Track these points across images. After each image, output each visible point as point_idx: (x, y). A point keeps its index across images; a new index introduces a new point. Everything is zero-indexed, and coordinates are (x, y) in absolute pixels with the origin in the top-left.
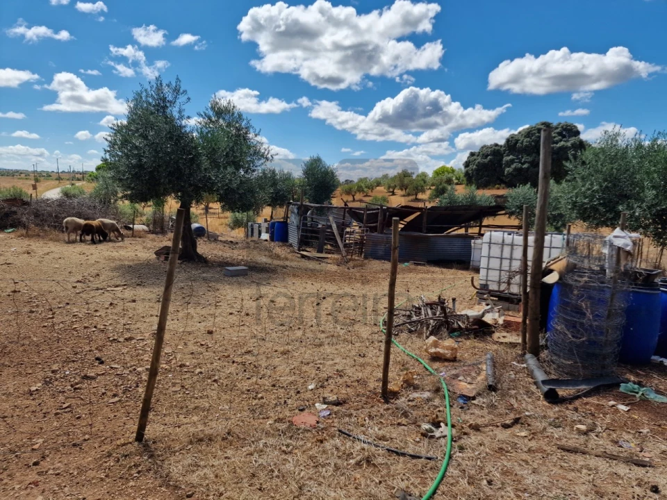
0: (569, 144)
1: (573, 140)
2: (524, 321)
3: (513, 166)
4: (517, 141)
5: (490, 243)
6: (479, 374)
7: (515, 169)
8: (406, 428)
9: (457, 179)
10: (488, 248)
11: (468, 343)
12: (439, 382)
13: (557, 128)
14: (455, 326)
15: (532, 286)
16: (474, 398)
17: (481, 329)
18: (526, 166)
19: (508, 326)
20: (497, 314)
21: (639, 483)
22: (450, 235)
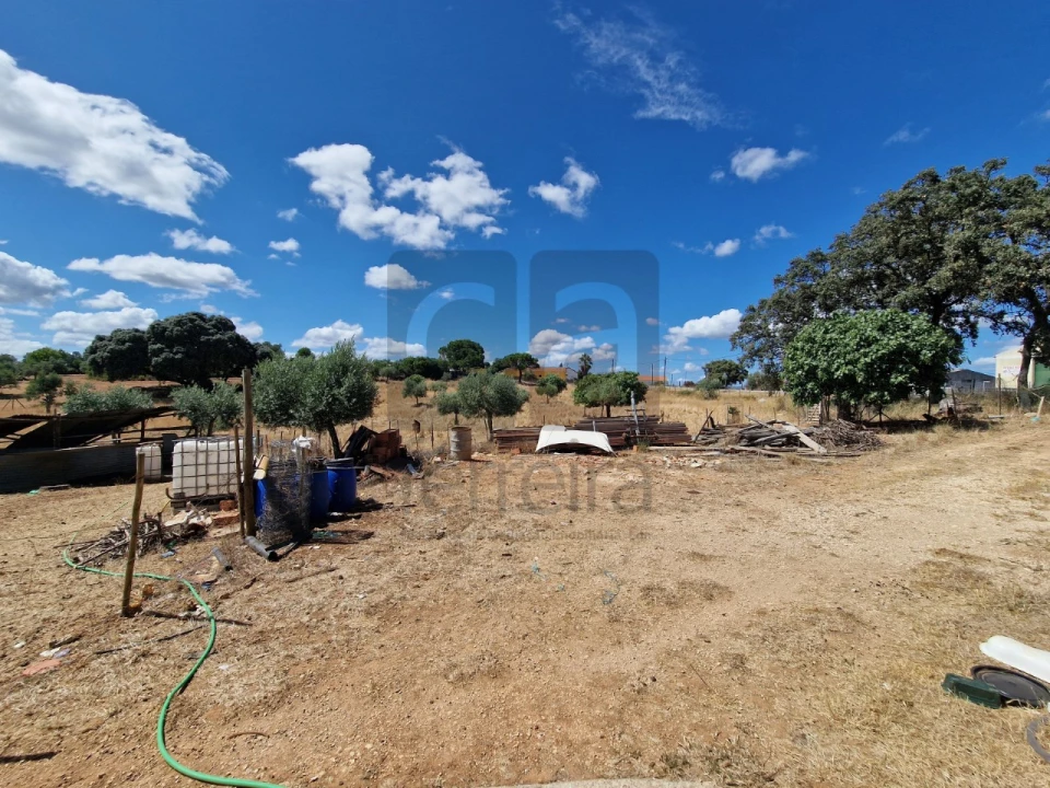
0: (226, 337)
1: (229, 334)
2: (242, 514)
3: (163, 356)
4: (165, 329)
5: (181, 452)
6: (211, 564)
7: (165, 359)
8: (164, 623)
10: (180, 458)
12: (178, 582)
13: (211, 320)
14: (170, 536)
15: (247, 485)
16: (216, 580)
17: (196, 533)
18: (179, 356)
19: (217, 523)
20: (202, 517)
21: (333, 578)
22: (92, 446)
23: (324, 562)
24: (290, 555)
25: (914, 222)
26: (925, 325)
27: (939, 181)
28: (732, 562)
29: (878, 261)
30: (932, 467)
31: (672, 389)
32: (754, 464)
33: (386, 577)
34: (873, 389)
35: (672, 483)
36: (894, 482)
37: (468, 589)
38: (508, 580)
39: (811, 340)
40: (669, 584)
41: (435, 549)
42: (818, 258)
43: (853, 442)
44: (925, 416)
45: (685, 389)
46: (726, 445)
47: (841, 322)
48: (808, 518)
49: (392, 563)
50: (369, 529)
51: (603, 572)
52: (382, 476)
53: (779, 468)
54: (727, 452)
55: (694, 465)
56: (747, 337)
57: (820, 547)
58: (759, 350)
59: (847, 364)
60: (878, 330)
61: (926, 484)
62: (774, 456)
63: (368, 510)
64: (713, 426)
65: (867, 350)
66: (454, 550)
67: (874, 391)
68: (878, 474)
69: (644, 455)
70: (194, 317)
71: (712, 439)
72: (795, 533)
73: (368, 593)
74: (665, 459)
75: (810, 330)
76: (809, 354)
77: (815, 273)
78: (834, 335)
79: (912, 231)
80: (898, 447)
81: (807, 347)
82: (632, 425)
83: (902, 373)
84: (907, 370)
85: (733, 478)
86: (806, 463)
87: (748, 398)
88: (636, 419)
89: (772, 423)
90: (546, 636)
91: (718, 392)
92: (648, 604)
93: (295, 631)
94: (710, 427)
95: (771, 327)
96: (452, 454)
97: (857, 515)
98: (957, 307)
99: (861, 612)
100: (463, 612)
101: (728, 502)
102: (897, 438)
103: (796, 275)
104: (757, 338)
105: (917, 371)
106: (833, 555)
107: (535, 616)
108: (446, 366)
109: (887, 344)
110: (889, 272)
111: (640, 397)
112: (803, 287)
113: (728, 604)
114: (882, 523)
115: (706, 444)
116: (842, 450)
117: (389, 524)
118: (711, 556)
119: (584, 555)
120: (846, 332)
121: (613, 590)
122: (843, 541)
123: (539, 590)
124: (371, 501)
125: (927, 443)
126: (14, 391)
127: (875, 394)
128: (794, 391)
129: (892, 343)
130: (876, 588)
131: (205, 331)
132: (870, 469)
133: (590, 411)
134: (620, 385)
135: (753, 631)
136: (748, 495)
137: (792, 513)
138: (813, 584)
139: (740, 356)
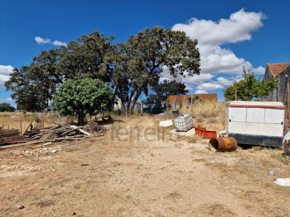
34: (96, 109)
56: (14, 85)
59: (87, 99)
60: (96, 86)
65: (94, 94)
76: (69, 93)
84: (106, 102)
104: (20, 85)
129: (101, 92)
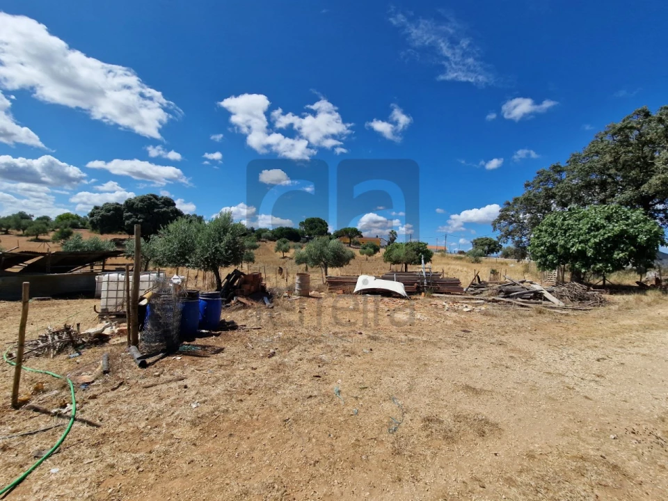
0: (169, 210)
1: (171, 208)
2: (129, 328)
3: (132, 220)
4: (134, 204)
5: (108, 281)
6: (96, 367)
7: (133, 222)
8: (37, 418)
9: (82, 224)
10: (106, 285)
11: (90, 351)
12: (66, 381)
13: (161, 199)
14: (80, 342)
15: (133, 308)
16: (93, 382)
17: (101, 339)
18: (141, 221)
19: (121, 333)
20: (114, 327)
21: (179, 387)
22: (75, 273)
23: (178, 372)
24: (156, 364)
25: (631, 144)
26: (641, 217)
27: (650, 116)
28: (499, 397)
29: (602, 172)
30: (650, 322)
31: (450, 255)
32: (510, 312)
33: (220, 389)
34: (600, 261)
35: (449, 323)
36: (623, 332)
37: (280, 405)
38: (313, 401)
39: (553, 225)
40: (446, 416)
41: (264, 366)
42: (558, 170)
43: (585, 299)
44: (637, 282)
45: (458, 255)
46: (489, 295)
47: (576, 213)
48: (558, 359)
49: (228, 376)
50: (223, 345)
51: (392, 399)
52: (245, 304)
53: (529, 317)
54: (490, 301)
55: (465, 310)
56: (503, 223)
57: (573, 388)
58: (512, 231)
59: (580, 243)
60: (605, 219)
61: (648, 336)
62: (525, 306)
63: (226, 329)
64: (479, 282)
65: (596, 233)
66: (278, 368)
67: (600, 263)
68: (607, 325)
69: (429, 299)
70: (151, 197)
71: (478, 291)
72: (550, 373)
73: (201, 403)
74: (444, 304)
75: (552, 218)
76: (551, 234)
77: (555, 180)
78: (570, 222)
79: (629, 152)
80: (620, 305)
81: (549, 230)
82: (421, 278)
83: (623, 251)
84: (627, 249)
85: (495, 321)
86: (550, 313)
87: (502, 264)
88: (424, 274)
89: (522, 282)
90: (335, 463)
91: (481, 258)
92: (428, 436)
93: (130, 437)
94: (477, 282)
95: (521, 216)
96: (296, 292)
97: (598, 360)
98: (660, 207)
99: (624, 462)
100: (269, 430)
101: (493, 341)
102: (617, 298)
103: (541, 181)
104: (511, 223)
105: (634, 250)
106: (586, 397)
107: (328, 441)
108: (303, 233)
109: (613, 229)
110: (610, 180)
111: (428, 260)
112: (546, 190)
113: (499, 442)
114: (620, 369)
115: (474, 294)
116: (576, 304)
117: (238, 342)
118: (481, 390)
119: (378, 381)
120: (580, 220)
121: (399, 418)
122: (592, 384)
123: (337, 412)
124: (232, 322)
125: (642, 303)
126: (46, 237)
127: (601, 265)
128: (539, 261)
129: (616, 229)
130: (632, 435)
131: (156, 206)
132: (600, 321)
133: (394, 267)
134: (414, 250)
135: (524, 478)
136: (507, 336)
137: (544, 355)
138: (574, 427)
139: (499, 235)
